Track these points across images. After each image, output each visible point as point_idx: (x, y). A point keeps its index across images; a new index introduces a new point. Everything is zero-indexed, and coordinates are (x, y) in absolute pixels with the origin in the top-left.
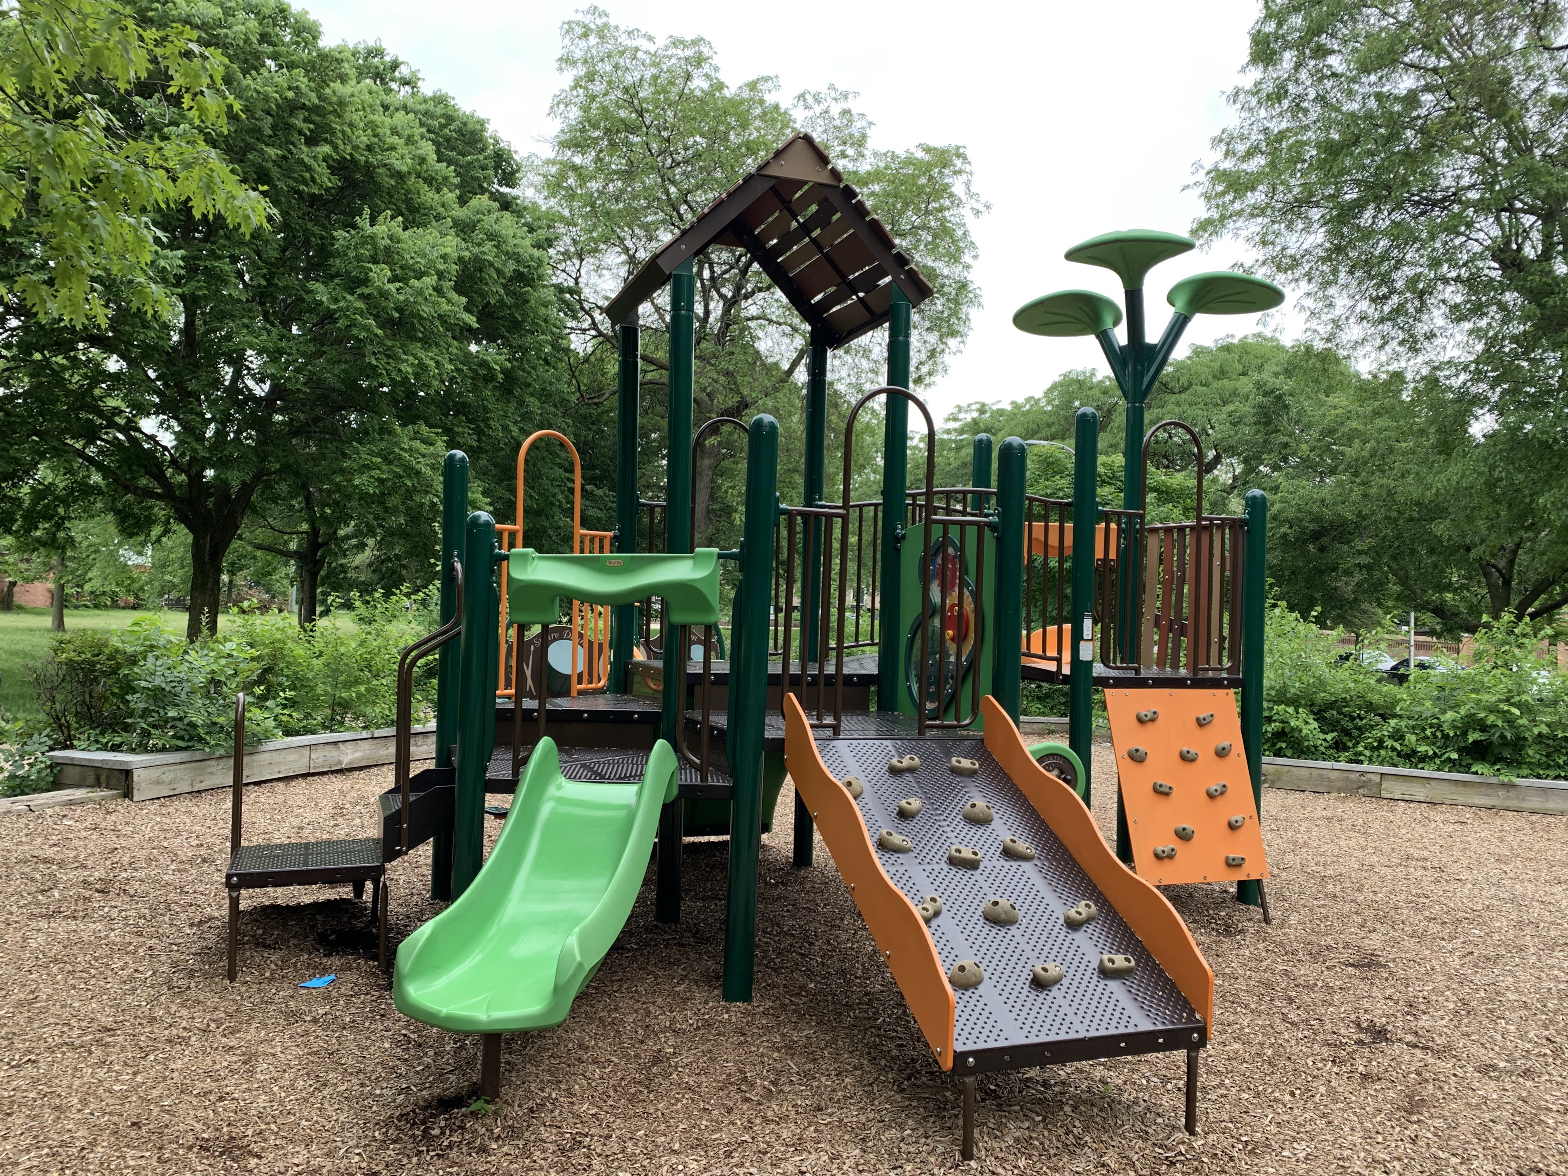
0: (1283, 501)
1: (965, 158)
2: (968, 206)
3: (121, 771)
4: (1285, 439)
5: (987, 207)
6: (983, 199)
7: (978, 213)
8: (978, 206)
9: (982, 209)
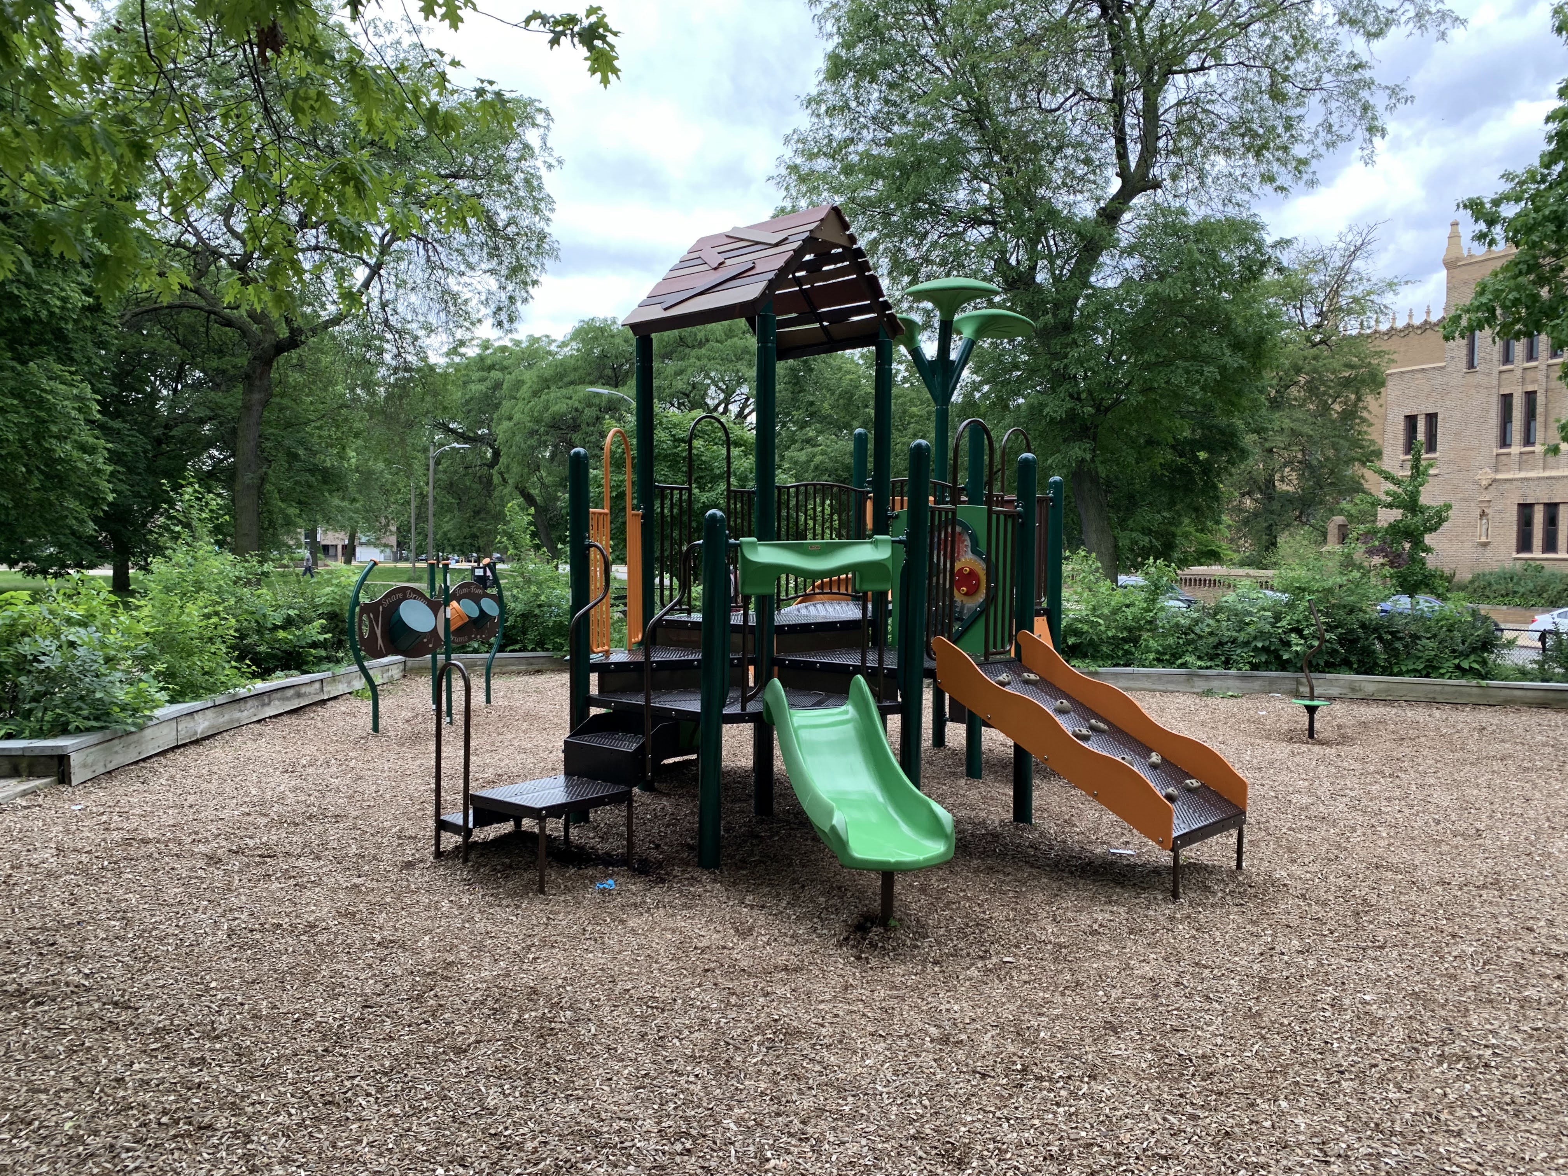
0: (824, 453)
1: (548, 114)
2: (541, 159)
3: (51, 757)
4: (811, 399)
5: (560, 162)
6: (556, 154)
7: (550, 166)
8: (550, 160)
9: (555, 163)
